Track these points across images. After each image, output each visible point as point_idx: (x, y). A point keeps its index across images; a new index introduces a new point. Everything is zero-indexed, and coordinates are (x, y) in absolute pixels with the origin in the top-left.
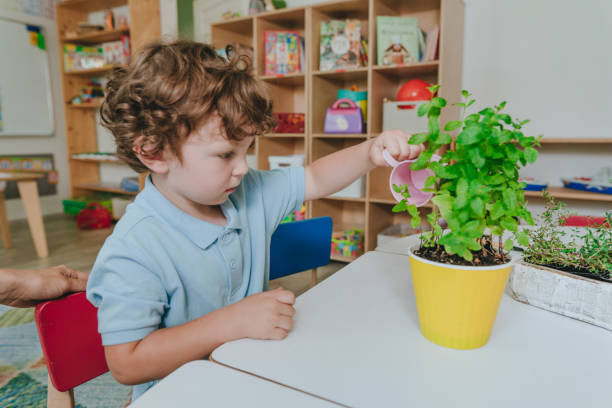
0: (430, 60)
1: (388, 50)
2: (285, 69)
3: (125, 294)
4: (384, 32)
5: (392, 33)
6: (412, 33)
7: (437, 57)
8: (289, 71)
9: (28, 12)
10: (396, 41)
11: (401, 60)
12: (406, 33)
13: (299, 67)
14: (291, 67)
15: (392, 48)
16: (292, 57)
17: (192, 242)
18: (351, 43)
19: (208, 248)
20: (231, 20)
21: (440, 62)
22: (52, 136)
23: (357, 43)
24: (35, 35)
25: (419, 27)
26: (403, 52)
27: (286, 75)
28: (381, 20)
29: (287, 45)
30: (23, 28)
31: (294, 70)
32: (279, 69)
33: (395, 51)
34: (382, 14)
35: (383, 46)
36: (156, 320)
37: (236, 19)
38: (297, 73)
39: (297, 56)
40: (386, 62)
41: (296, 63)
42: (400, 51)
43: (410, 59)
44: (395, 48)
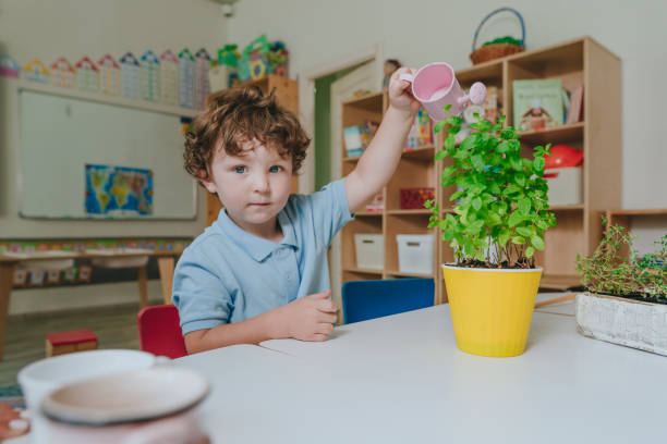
0: (573, 123)
1: (527, 115)
2: (415, 143)
3: (197, 292)
4: (521, 96)
5: (529, 97)
6: (554, 96)
7: (581, 118)
8: (420, 144)
9: (183, 106)
10: (536, 104)
11: (542, 124)
12: (548, 96)
13: (431, 140)
14: (422, 141)
15: (531, 113)
16: (423, 131)
17: (250, 255)
18: (486, 111)
19: (263, 261)
20: (362, 97)
21: (586, 124)
22: (194, 219)
23: (492, 111)
24: (186, 126)
25: (563, 88)
26: (544, 116)
27: (416, 148)
28: (516, 84)
29: (417, 119)
30: (178, 120)
31: (425, 143)
32: (410, 143)
33: (534, 115)
34: (520, 77)
35: (520, 111)
36: (221, 313)
37: (368, 96)
38: (428, 146)
39: (428, 130)
40: (523, 127)
41: (427, 135)
42: (540, 115)
43: (553, 124)
44: (535, 112)
